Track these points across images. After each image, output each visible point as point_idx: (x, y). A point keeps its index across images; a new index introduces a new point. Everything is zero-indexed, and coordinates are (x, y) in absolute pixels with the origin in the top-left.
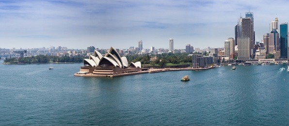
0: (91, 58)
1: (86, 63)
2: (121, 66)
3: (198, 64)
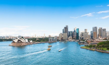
0: (15, 40)
1: (13, 41)
2: (25, 42)
3: (50, 41)
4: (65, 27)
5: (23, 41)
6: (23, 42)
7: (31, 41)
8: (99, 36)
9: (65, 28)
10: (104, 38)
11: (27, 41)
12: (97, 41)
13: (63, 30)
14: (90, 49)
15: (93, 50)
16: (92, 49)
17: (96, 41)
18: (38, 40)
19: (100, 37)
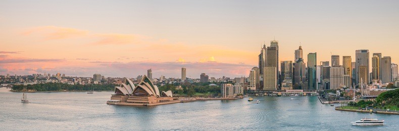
1: (117, 90)
2: (155, 95)
3: (227, 94)
6: (150, 96)
8: (373, 78)
10: (388, 84)
12: (373, 92)
14: (361, 110)
15: (368, 112)
16: (366, 111)
17: (371, 91)
19: (376, 81)
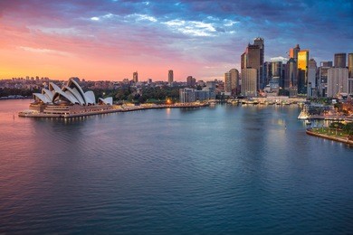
0: (44, 93)
1: (36, 98)
2: (82, 102)
4: (252, 44)
5: (73, 101)
6: (73, 105)
7: (108, 100)
9: (250, 47)
11: (90, 97)
13: (243, 56)
18: (137, 97)
